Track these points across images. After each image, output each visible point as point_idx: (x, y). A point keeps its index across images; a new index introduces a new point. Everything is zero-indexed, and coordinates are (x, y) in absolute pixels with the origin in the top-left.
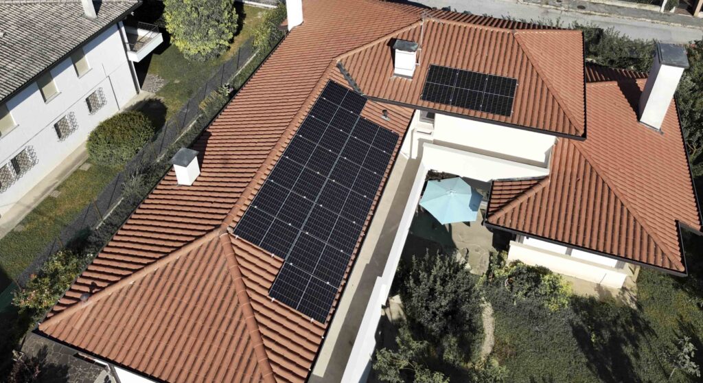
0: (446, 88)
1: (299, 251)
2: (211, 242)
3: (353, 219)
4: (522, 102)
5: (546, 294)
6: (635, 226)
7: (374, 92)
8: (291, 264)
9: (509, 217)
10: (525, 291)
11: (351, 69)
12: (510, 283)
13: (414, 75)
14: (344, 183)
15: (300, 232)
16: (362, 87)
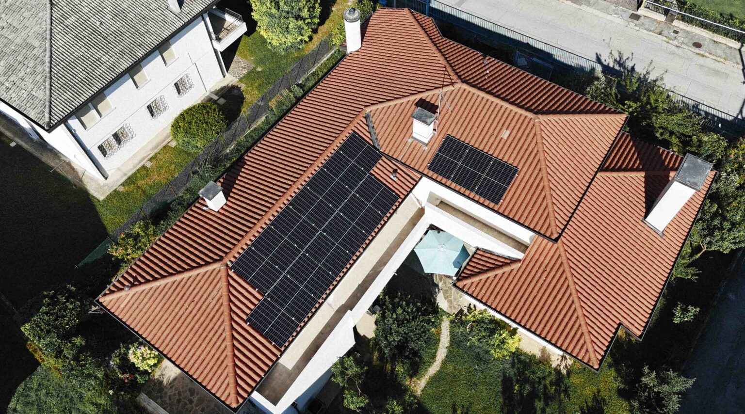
0: (452, 162)
1: (279, 290)
2: (214, 270)
3: (330, 270)
5: (494, 345)
7: (390, 151)
8: (269, 299)
9: (474, 285)
10: (479, 337)
11: (377, 122)
12: (472, 327)
13: (429, 142)
14: (333, 237)
15: (284, 274)
16: (381, 143)
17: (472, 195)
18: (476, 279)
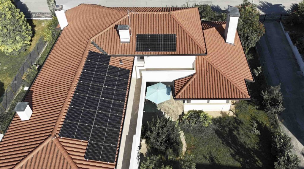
0: (146, 44)
1: (95, 135)
4: (179, 44)
6: (231, 85)
7: (113, 53)
8: (92, 142)
9: (183, 94)
11: (99, 43)
12: (189, 120)
13: (130, 40)
14: (109, 98)
15: (93, 126)
16: (106, 51)
17: (163, 53)
18: (182, 91)
